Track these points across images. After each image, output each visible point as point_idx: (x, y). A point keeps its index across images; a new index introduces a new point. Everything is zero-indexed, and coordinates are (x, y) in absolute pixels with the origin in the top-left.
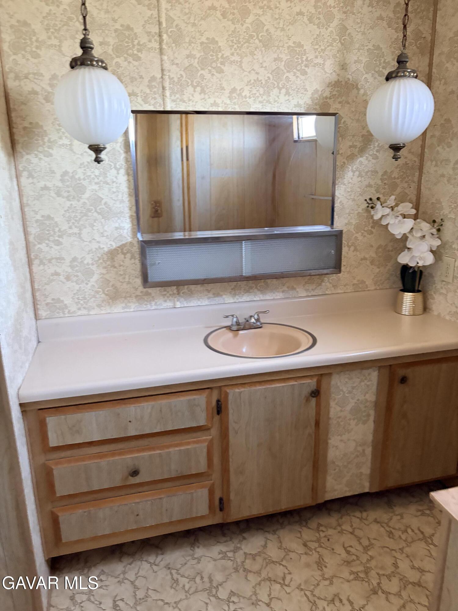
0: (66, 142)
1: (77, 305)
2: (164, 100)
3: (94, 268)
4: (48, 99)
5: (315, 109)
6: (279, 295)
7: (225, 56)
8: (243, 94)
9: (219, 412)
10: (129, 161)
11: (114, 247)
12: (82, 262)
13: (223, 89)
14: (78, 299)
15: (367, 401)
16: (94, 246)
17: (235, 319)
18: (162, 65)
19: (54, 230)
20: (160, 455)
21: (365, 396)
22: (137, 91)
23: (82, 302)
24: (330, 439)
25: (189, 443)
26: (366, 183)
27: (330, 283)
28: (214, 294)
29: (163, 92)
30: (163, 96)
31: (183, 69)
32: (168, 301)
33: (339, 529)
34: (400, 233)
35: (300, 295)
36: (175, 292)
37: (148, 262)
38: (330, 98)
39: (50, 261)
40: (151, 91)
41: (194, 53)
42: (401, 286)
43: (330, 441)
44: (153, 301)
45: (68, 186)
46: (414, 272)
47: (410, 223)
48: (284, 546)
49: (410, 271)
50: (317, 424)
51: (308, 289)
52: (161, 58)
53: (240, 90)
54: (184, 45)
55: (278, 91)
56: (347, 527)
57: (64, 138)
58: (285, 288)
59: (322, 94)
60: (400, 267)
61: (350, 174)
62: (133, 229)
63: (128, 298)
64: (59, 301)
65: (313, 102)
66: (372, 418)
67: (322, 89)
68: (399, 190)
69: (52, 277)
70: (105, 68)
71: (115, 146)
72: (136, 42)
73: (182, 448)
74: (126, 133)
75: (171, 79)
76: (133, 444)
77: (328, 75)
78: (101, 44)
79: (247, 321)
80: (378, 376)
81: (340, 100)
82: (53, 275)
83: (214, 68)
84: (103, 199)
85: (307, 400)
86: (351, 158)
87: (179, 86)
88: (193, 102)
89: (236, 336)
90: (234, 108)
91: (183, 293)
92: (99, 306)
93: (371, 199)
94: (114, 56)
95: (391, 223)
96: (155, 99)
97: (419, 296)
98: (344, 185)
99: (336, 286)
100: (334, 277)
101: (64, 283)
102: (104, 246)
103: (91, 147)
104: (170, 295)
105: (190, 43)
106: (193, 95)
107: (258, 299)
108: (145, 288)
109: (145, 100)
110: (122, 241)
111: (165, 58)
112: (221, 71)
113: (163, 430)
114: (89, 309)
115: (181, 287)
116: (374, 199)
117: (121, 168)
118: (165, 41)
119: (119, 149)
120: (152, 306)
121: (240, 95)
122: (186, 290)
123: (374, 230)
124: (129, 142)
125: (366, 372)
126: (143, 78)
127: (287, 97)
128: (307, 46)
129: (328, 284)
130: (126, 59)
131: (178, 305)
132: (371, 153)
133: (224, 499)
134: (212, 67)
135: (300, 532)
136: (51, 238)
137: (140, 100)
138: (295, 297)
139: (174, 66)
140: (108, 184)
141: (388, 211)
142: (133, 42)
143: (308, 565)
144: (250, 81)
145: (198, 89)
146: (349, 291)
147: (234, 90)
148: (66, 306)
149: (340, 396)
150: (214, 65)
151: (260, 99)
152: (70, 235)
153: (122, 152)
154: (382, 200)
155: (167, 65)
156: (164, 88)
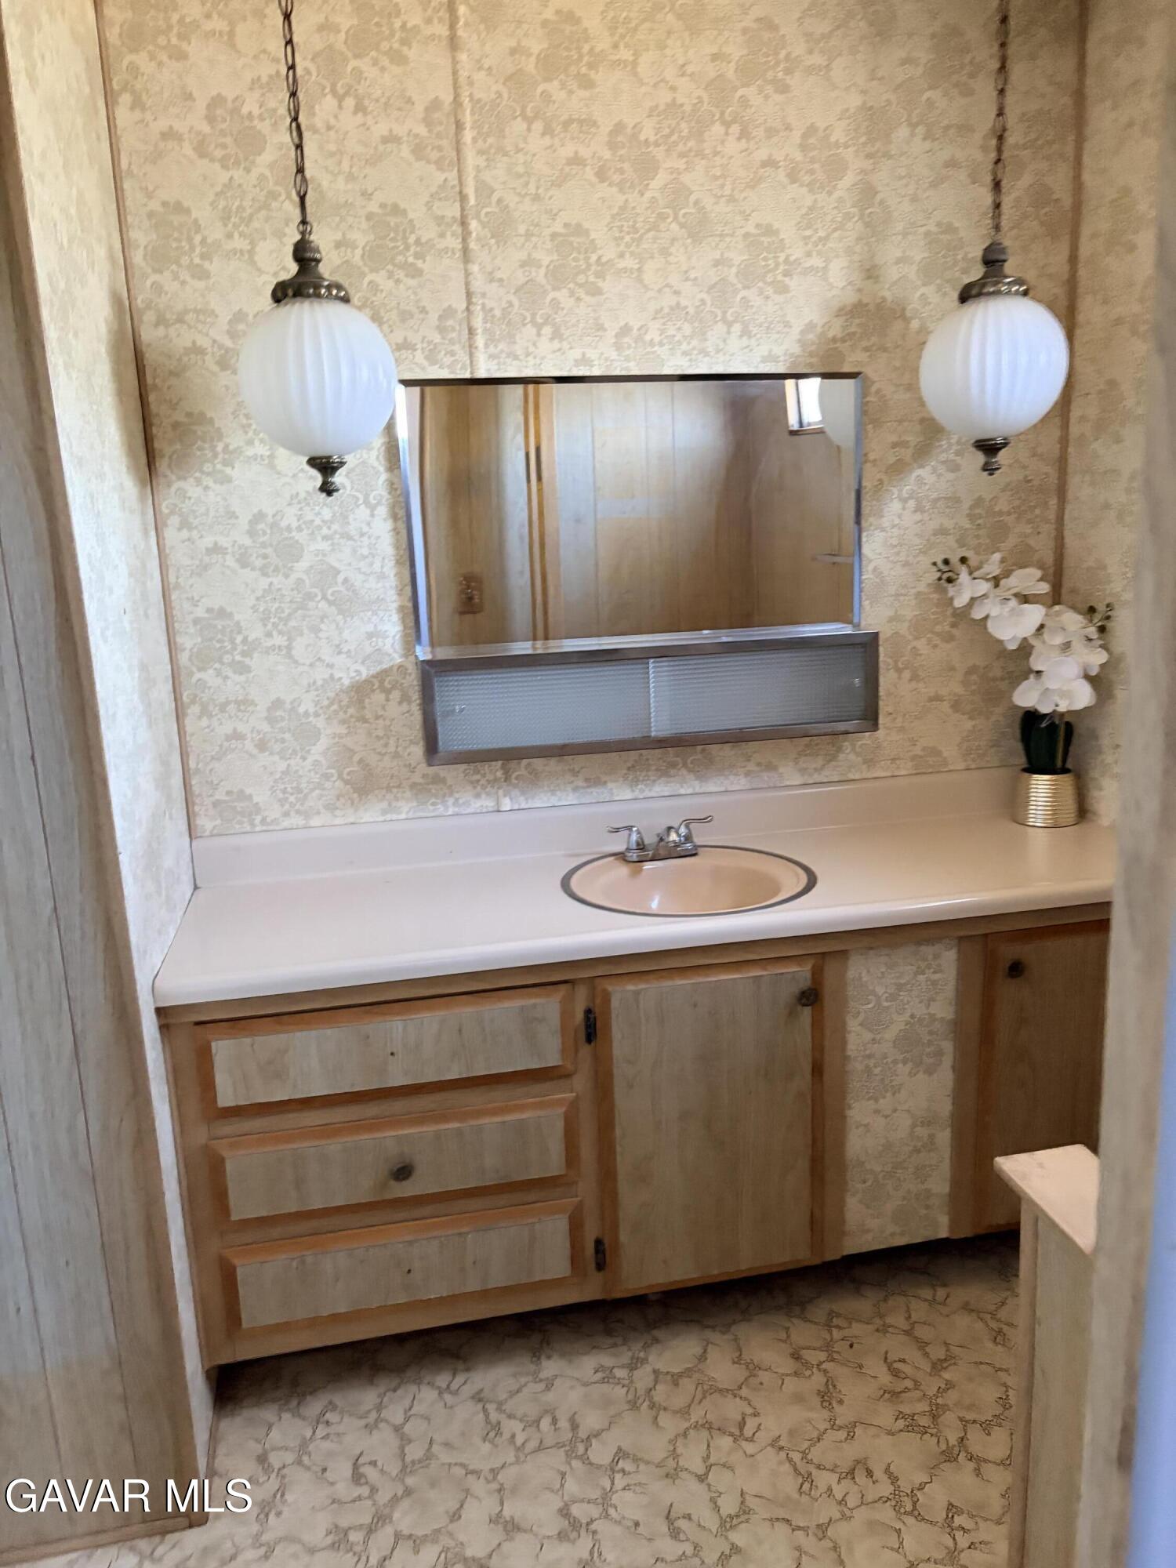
0: (261, 449)
1: (282, 806)
2: (471, 355)
3: (320, 722)
4: (224, 364)
5: (811, 365)
6: (737, 782)
7: (604, 259)
8: (648, 338)
9: (590, 1036)
10: (396, 489)
11: (364, 676)
12: (293, 709)
13: (601, 328)
14: (284, 791)
15: (933, 1017)
16: (320, 674)
17: (634, 837)
18: (467, 284)
19: (232, 641)
20: (459, 1133)
21: (928, 1007)
22: (414, 338)
23: (292, 799)
24: (850, 1108)
25: (522, 1108)
26: (933, 525)
27: (858, 754)
28: (587, 780)
29: (470, 339)
30: (471, 349)
31: (513, 291)
32: (483, 796)
33: (878, 1322)
34: (1014, 638)
35: (788, 783)
36: (499, 774)
37: (439, 708)
38: (843, 340)
39: (223, 708)
40: (443, 338)
41: (536, 255)
42: (1022, 761)
43: (850, 1113)
44: (451, 794)
45: (264, 545)
46: (1053, 727)
47: (1035, 614)
48: (746, 1357)
49: (1044, 725)
50: (818, 1070)
51: (806, 769)
52: (466, 270)
53: (639, 329)
54: (515, 240)
55: (725, 329)
56: (898, 1320)
57: (257, 442)
58: (751, 766)
59: (823, 333)
60: (1020, 714)
61: (896, 506)
62: (405, 636)
63: (395, 790)
64: (242, 796)
65: (803, 351)
66: (948, 1061)
67: (825, 321)
68: (1011, 541)
69: (226, 744)
70: (346, 300)
71: (365, 456)
72: (412, 239)
73: (509, 1118)
74: (390, 428)
75: (488, 312)
76: (399, 1106)
77: (834, 292)
78: (338, 245)
79: (661, 840)
80: (958, 960)
81: (865, 343)
82: (228, 738)
83: (580, 286)
84: (339, 572)
85: (792, 1014)
86: (898, 469)
87: (504, 327)
88: (535, 358)
89: (636, 873)
90: (627, 369)
91: (516, 778)
92: (331, 808)
93: (946, 562)
94: (366, 270)
95: (993, 614)
96: (452, 353)
97: (1066, 780)
98: (883, 530)
99: (871, 760)
100: (866, 738)
101: (252, 756)
102: (340, 675)
103: (313, 462)
104: (488, 781)
105: (529, 235)
106: (534, 344)
107: (690, 791)
108: (430, 765)
109: (432, 359)
110: (380, 663)
111: (475, 268)
112: (596, 292)
113: (464, 1076)
114: (307, 815)
115: (513, 764)
116: (955, 560)
117: (379, 503)
118: (474, 235)
119: (376, 464)
120: (447, 808)
121: (639, 339)
122: (523, 772)
123: (955, 631)
124: (397, 447)
125: (928, 950)
126: (427, 313)
127: (745, 341)
128: (788, 232)
129: (852, 757)
130: (390, 275)
131: (506, 804)
132: (943, 457)
133: (606, 1241)
134: (577, 284)
135: (787, 1329)
136: (227, 658)
137: (419, 357)
138: (775, 788)
139: (495, 285)
140: (350, 538)
141: (984, 587)
142: (405, 238)
143: (798, 1399)
144: (662, 309)
145: (547, 330)
146: (903, 772)
147: (625, 330)
148: (257, 809)
149: (870, 1006)
150: (581, 279)
151: (684, 347)
152: (267, 651)
153: (382, 469)
154: (973, 562)
155: (478, 284)
156: (471, 331)
